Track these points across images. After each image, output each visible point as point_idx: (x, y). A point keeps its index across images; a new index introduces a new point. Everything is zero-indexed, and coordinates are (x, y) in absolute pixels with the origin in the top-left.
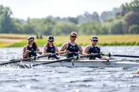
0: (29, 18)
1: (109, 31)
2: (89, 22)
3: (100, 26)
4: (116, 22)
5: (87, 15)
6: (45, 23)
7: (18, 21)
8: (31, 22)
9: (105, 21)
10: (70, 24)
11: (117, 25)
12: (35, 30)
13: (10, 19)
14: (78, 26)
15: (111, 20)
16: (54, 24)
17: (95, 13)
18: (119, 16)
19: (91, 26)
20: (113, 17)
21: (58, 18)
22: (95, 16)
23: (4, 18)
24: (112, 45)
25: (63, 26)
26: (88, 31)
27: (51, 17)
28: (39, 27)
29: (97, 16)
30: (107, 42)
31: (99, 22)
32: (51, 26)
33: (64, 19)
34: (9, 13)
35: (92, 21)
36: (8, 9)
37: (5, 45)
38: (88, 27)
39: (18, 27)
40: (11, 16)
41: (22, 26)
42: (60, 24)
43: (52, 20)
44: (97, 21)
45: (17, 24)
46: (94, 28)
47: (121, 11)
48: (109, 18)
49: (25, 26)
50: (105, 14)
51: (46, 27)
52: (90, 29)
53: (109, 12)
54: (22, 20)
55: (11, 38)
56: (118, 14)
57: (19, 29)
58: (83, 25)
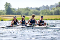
0: (19, 8)
1: (53, 13)
2: (45, 10)
3: (49, 11)
4: (56, 9)
5: (44, 7)
6: (26, 10)
7: (14, 9)
8: (19, 9)
9: (51, 9)
10: (36, 11)
11: (56, 11)
12: (21, 13)
13: (11, 8)
14: (40, 11)
15: (54, 9)
16: (29, 10)
17: (47, 6)
18: (58, 7)
19: (45, 11)
20: (55, 7)
21: (31, 8)
22: (47, 7)
23: (8, 8)
24: (54, 20)
25: (34, 11)
26: (44, 14)
27: (28, 7)
28: (23, 12)
29: (48, 7)
30: (52, 18)
31: (49, 10)
32: (28, 11)
33: (34, 8)
34: (10, 6)
35: (46, 9)
36: (10, 4)
37: (8, 20)
38: (44, 12)
39: (14, 12)
40: (11, 7)
41: (16, 11)
42: (32, 10)
43: (29, 9)
44: (48, 9)
45: (13, 11)
46: (47, 12)
47: (58, 5)
48: (53, 8)
49: (17, 12)
50: (51, 6)
51: (26, 12)
52: (45, 13)
53: (53, 5)
54: (16, 9)
55: (11, 17)
56: (57, 6)
57: (14, 13)
58: (42, 11)
